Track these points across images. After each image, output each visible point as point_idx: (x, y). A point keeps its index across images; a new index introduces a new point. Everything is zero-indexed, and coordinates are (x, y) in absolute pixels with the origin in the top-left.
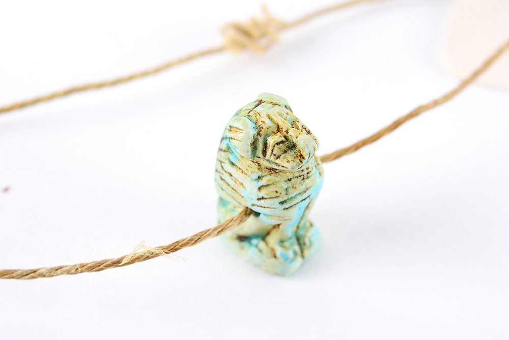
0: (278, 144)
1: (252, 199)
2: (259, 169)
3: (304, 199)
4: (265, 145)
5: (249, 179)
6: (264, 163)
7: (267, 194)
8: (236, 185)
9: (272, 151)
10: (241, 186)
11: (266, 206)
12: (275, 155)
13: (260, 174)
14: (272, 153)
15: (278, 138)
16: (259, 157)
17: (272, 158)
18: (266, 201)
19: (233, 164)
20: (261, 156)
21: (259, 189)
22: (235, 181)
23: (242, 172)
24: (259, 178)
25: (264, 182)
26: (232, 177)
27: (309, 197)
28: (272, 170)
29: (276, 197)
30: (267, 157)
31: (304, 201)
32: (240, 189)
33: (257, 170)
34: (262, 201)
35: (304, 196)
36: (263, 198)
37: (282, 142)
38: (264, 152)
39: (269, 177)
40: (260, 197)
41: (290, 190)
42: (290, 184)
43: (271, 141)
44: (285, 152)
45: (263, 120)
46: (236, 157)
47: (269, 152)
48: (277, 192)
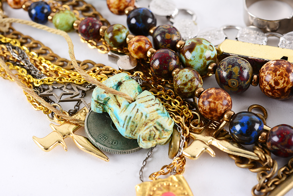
0: (155, 135)
1: (139, 107)
2: (150, 119)
3: (124, 125)
4: (157, 129)
5: (148, 112)
6: (151, 124)
7: (138, 115)
8: (148, 104)
9: (154, 131)
10: (147, 106)
11: (133, 110)
12: (152, 130)
13: (148, 118)
14: (153, 130)
15: (157, 136)
16: (155, 124)
17: (151, 129)
18: (136, 112)
19: (157, 110)
20: (155, 125)
21: (142, 114)
22: (150, 105)
23: (152, 112)
24: (146, 117)
25: (144, 117)
26: (152, 105)
27: (123, 127)
28: (146, 124)
29: (134, 118)
30: (153, 127)
31: (123, 124)
32: (146, 104)
33: (150, 118)
34: (136, 110)
35: (125, 126)
36: (137, 112)
37: (154, 137)
38: (155, 127)
39: (144, 120)
40: (139, 111)
41: (133, 124)
42: (135, 125)
43: (158, 133)
44: (150, 135)
45: (166, 135)
46: (159, 114)
47: (154, 129)
48: (136, 119)
